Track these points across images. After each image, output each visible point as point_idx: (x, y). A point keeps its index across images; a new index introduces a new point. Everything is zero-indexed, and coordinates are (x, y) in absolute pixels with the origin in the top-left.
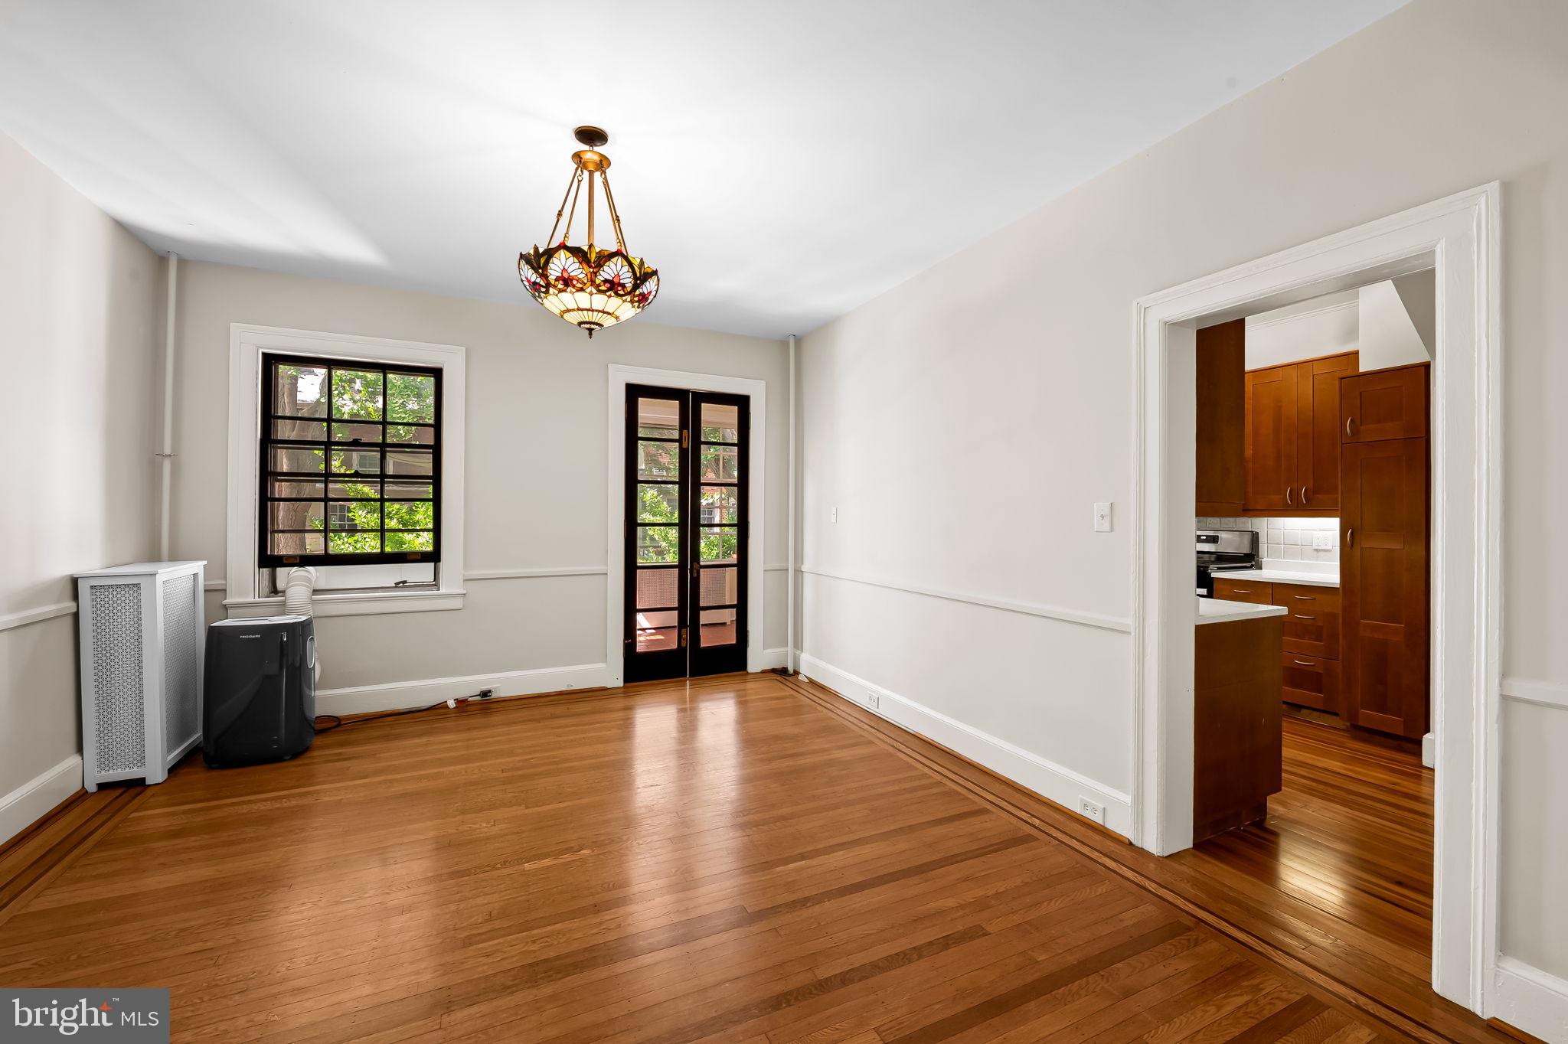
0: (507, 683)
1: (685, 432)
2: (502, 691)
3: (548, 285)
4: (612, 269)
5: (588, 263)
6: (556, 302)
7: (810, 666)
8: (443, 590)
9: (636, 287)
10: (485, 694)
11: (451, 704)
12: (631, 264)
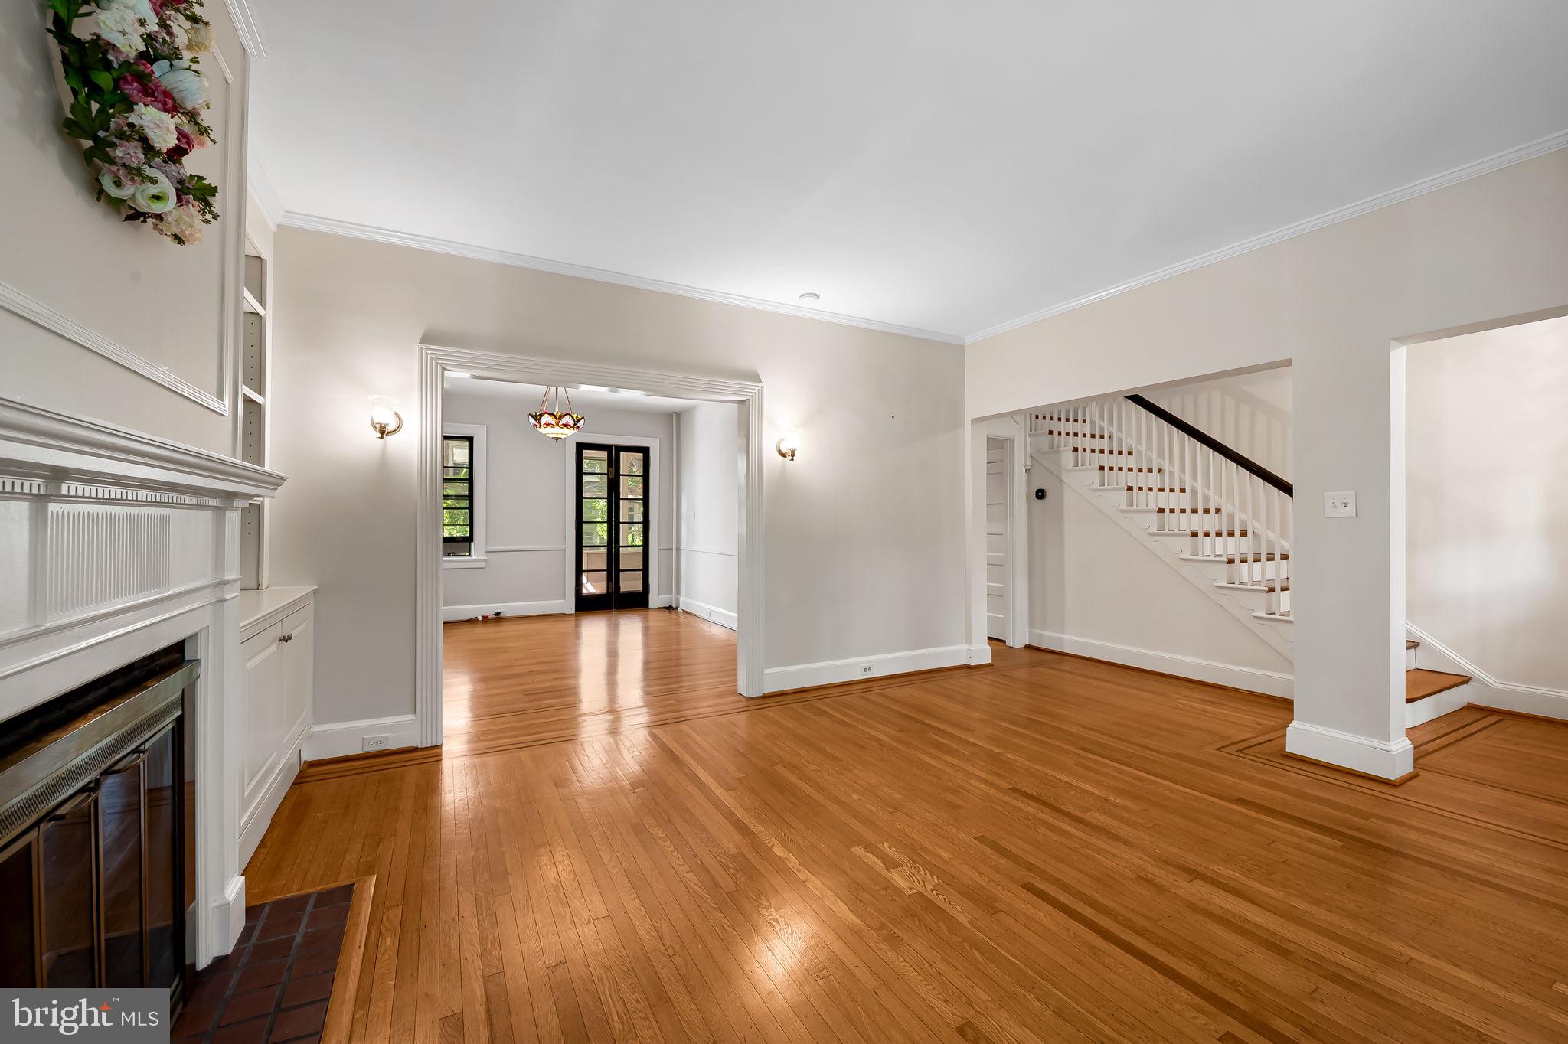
0: (508, 609)
1: (611, 469)
2: (506, 613)
3: (540, 426)
4: (567, 420)
5: (556, 418)
6: (543, 430)
7: (685, 603)
8: (474, 557)
9: (575, 425)
10: (498, 614)
11: (480, 618)
12: (572, 417)
